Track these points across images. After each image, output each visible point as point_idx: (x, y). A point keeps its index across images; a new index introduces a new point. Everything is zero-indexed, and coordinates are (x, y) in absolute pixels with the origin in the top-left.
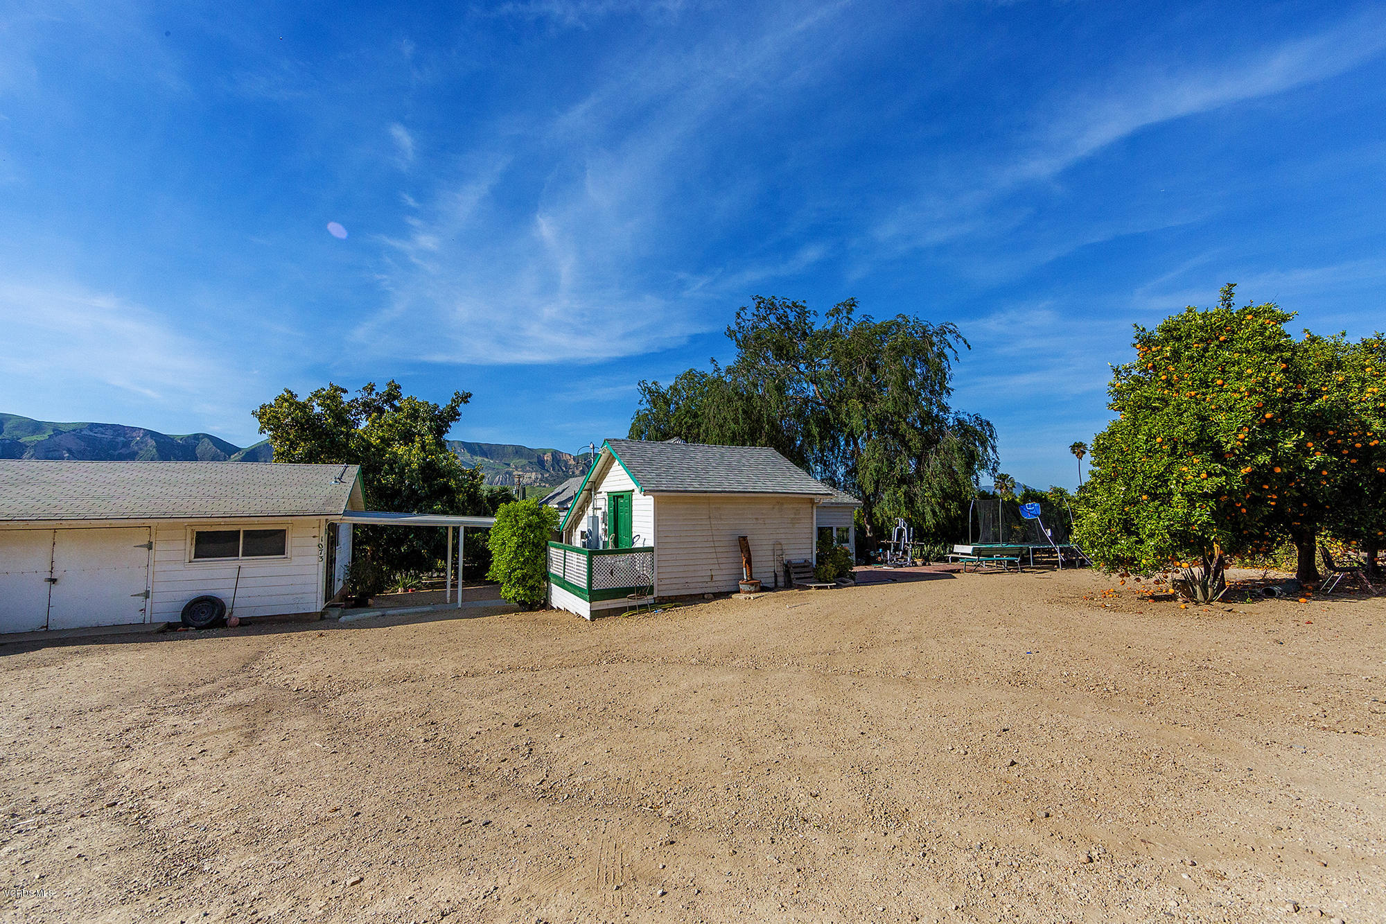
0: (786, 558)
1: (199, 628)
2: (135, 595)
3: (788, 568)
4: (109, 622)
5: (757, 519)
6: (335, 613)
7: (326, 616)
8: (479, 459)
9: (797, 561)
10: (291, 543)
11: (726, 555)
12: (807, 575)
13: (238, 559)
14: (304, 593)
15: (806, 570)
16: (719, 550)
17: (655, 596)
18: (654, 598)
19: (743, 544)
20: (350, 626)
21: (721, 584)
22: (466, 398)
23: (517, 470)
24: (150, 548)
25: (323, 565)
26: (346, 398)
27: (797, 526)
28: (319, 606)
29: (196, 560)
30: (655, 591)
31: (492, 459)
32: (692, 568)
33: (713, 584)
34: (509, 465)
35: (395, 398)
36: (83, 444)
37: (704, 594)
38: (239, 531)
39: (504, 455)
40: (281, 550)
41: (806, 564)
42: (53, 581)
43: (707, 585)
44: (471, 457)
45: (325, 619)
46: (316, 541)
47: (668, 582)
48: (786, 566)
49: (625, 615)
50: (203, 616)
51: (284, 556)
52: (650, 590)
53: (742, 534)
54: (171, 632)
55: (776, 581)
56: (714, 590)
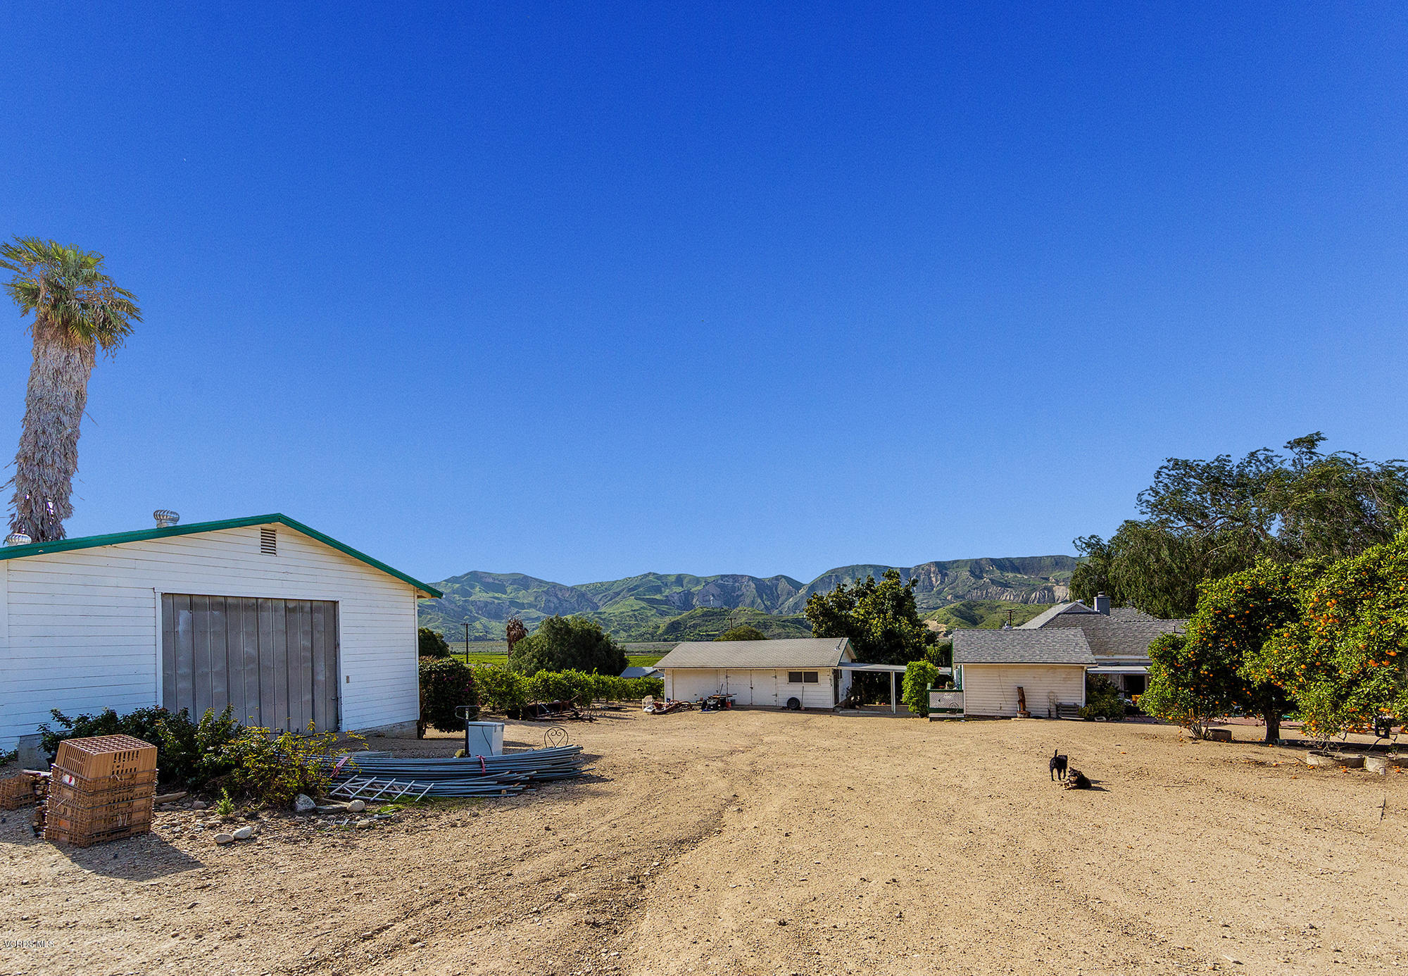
0: (1058, 702)
1: (792, 710)
2: (774, 695)
3: (1058, 707)
5: (1033, 679)
6: (838, 709)
8: (1011, 575)
9: (1068, 704)
10: (820, 677)
11: (1011, 697)
12: (1072, 712)
13: (803, 684)
14: (827, 700)
15: (1073, 709)
16: (1006, 695)
18: (964, 715)
19: (1020, 692)
20: (842, 715)
21: (1005, 713)
23: (1057, 584)
24: (776, 677)
25: (832, 688)
27: (1068, 682)
28: (832, 706)
29: (790, 683)
30: (965, 712)
31: (1026, 574)
32: (988, 702)
33: (1002, 711)
34: (1047, 579)
36: (719, 590)
37: (995, 716)
38: (802, 673)
39: (1041, 569)
40: (817, 681)
41: (1074, 706)
42: (752, 688)
43: (998, 713)
44: (1001, 573)
45: (833, 711)
46: (827, 678)
47: (972, 708)
49: (945, 721)
50: (793, 705)
51: (818, 684)
52: (961, 711)
53: (1020, 685)
54: (783, 709)
55: (1050, 714)
56: (1002, 715)
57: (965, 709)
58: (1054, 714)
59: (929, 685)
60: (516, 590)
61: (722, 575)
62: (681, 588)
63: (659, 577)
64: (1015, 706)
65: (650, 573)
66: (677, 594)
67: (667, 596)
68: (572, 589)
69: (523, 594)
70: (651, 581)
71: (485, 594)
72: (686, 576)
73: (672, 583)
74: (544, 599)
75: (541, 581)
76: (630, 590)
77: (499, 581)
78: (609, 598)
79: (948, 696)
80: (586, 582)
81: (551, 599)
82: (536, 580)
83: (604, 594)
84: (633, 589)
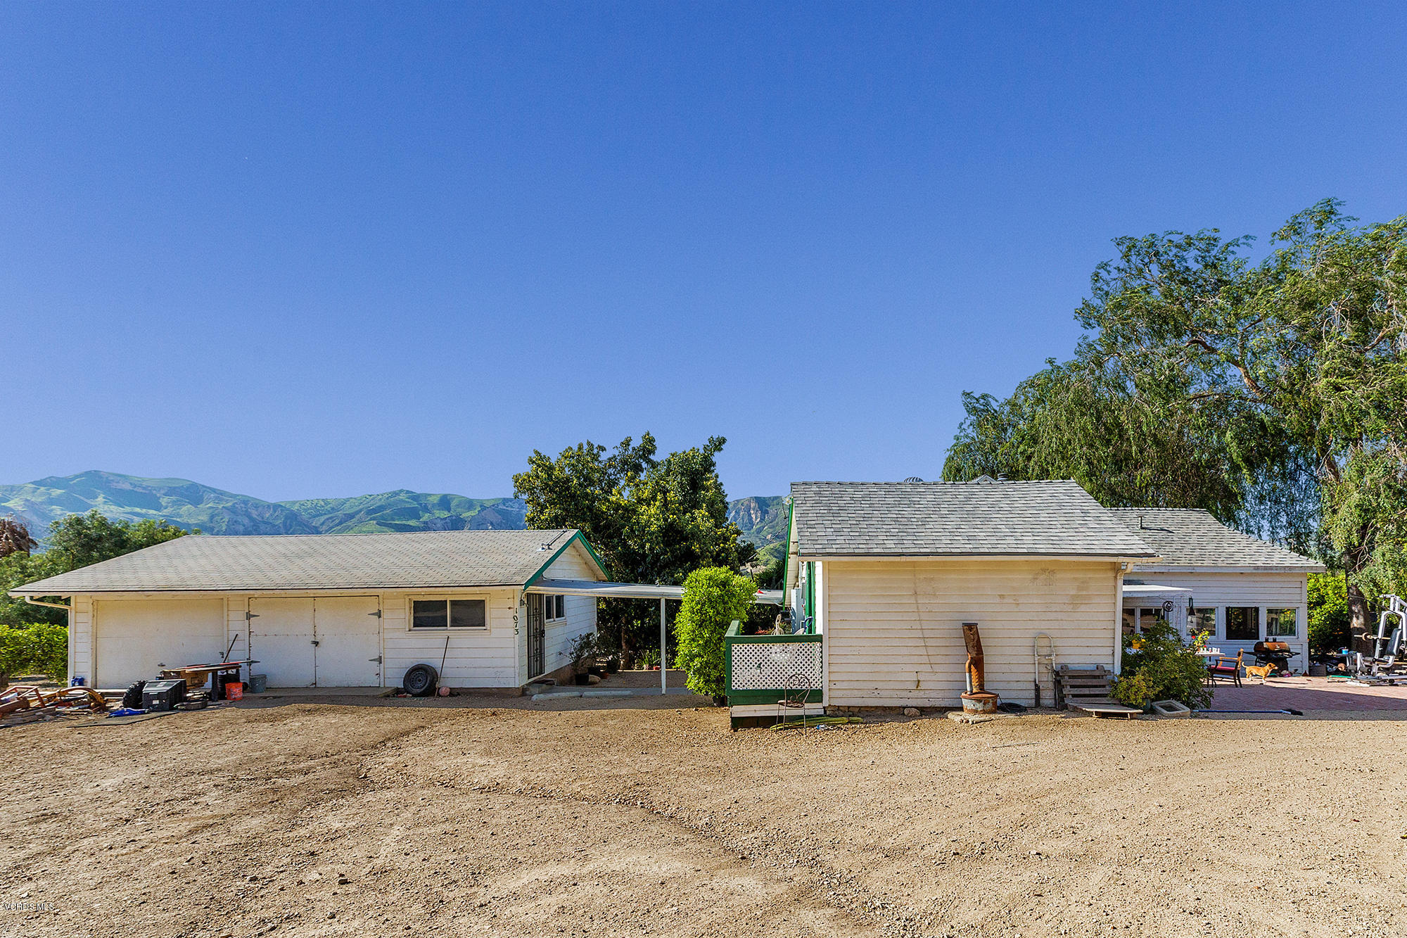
0: (1056, 661)
1: (415, 695)
2: (372, 660)
3: (1060, 677)
4: (334, 684)
5: (1002, 596)
6: (534, 689)
7: (527, 692)
9: (1076, 667)
10: (491, 613)
11: (943, 651)
12: (1097, 691)
13: (447, 629)
14: (504, 667)
15: (1095, 682)
16: (930, 642)
17: (825, 703)
18: (824, 708)
19: (972, 636)
21: (933, 694)
22: (718, 444)
24: (379, 614)
25: (519, 638)
26: (604, 456)
27: (1083, 608)
28: (522, 681)
29: (415, 628)
30: (825, 698)
32: (885, 668)
33: (921, 694)
35: (650, 452)
36: (500, 517)
37: (904, 708)
38: (446, 601)
40: (481, 623)
41: (1097, 673)
42: (316, 643)
43: (910, 695)
45: (526, 695)
46: (511, 613)
47: (845, 686)
48: (1057, 673)
49: (774, 727)
50: (420, 684)
51: (484, 628)
52: (816, 695)
53: (971, 619)
54: (393, 696)
55: (1038, 697)
56: (920, 703)
57: (825, 691)
58: (1048, 697)
59: (733, 629)
60: (174, 503)
61: (504, 499)
62: (446, 513)
63: (416, 497)
64: (958, 677)
65: (401, 491)
66: (442, 519)
67: (425, 523)
68: (276, 507)
69: (188, 510)
70: (403, 501)
71: (113, 508)
72: (453, 497)
73: (434, 505)
74: (226, 520)
75: (222, 493)
76: (370, 512)
77: (144, 488)
78: (337, 521)
79: (779, 654)
80: (302, 497)
81: (239, 519)
82: (214, 491)
83: (330, 516)
84: (375, 511)
